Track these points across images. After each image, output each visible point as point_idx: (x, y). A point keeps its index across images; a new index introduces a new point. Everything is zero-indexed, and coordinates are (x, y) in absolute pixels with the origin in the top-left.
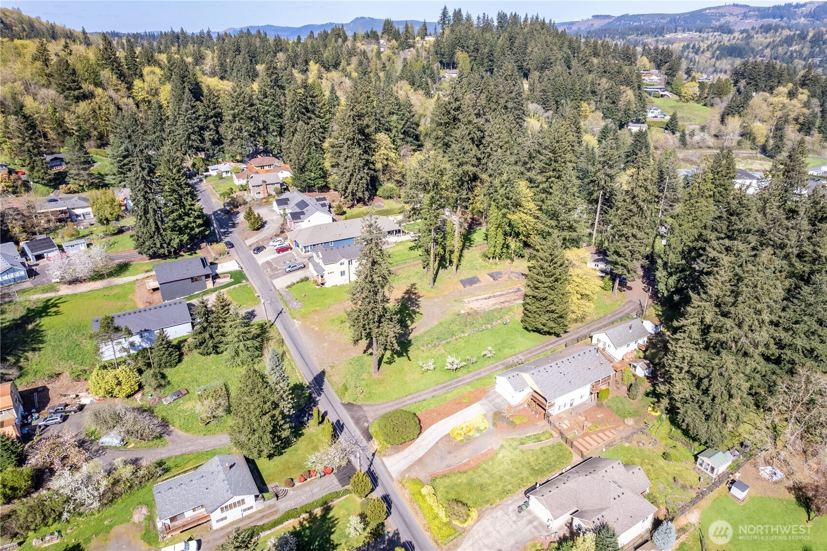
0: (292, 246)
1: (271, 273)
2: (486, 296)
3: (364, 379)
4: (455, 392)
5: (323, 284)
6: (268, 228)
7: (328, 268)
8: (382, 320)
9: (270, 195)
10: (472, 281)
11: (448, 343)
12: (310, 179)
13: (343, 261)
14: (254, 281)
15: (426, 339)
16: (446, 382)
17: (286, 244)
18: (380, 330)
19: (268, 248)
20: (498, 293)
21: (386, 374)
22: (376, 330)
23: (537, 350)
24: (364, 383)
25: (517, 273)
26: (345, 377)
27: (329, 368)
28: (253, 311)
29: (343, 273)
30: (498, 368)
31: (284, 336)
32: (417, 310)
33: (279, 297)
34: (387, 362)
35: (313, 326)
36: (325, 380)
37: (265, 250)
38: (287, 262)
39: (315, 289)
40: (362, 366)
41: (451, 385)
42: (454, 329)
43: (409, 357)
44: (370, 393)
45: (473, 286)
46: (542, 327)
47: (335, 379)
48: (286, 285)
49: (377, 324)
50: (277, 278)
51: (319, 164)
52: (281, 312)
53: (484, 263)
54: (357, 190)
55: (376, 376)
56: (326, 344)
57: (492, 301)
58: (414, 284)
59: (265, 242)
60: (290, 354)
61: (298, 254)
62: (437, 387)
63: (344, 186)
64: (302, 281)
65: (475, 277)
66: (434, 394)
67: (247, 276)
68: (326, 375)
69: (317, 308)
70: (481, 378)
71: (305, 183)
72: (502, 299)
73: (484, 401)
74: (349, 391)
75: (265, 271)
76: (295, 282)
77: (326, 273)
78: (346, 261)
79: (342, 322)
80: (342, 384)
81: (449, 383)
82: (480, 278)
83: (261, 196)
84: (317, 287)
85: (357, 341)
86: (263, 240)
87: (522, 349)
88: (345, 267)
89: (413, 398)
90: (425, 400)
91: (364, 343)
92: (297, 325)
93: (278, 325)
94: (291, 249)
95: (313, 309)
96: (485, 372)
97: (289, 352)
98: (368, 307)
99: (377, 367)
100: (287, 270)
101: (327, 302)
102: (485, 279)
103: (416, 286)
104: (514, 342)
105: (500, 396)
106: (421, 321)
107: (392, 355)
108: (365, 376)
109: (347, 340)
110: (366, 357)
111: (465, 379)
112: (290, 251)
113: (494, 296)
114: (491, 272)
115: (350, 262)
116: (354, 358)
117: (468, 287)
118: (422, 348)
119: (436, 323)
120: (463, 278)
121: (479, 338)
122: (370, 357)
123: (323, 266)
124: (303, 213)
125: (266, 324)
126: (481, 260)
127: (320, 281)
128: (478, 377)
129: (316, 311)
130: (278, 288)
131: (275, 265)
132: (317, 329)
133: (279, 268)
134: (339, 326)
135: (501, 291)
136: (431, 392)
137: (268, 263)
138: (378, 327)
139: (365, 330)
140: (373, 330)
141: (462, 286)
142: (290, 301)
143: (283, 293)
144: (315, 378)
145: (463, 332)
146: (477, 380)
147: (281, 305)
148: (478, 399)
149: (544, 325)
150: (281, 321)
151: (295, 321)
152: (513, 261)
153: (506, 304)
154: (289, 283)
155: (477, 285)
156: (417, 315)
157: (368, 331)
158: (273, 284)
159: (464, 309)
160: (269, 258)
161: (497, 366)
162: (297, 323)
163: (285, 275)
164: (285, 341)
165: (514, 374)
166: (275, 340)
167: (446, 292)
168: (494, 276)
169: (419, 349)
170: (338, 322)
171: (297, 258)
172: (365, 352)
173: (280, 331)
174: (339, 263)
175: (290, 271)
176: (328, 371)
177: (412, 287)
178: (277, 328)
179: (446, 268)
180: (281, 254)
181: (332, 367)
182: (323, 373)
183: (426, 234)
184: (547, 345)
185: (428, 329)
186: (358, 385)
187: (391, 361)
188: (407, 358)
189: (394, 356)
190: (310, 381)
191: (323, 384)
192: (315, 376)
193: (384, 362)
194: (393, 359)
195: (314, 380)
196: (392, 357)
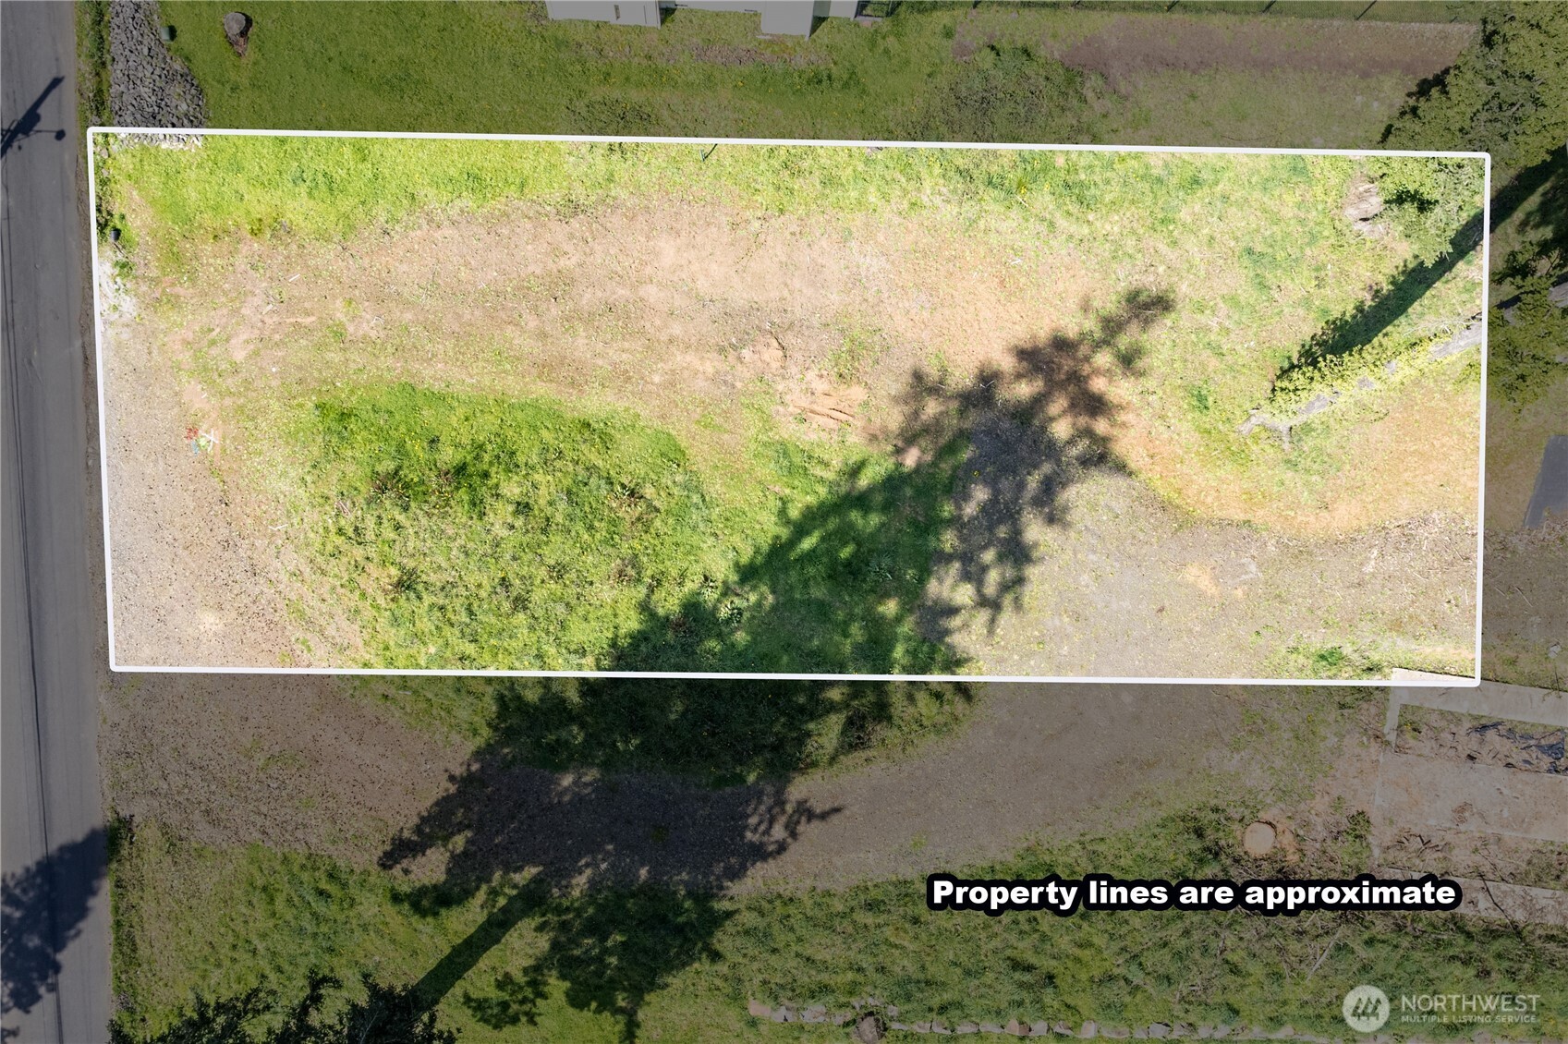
34: (479, 1006)
36: (100, 905)
43: (632, 1027)
107: (538, 970)
144: (46, 867)
187: (515, 1007)
188: (620, 1027)
189: (546, 984)
190: (13, 875)
191: (72, 932)
192: (54, 846)
193: (468, 999)
194: (531, 996)
195: (34, 877)
196: (533, 984)
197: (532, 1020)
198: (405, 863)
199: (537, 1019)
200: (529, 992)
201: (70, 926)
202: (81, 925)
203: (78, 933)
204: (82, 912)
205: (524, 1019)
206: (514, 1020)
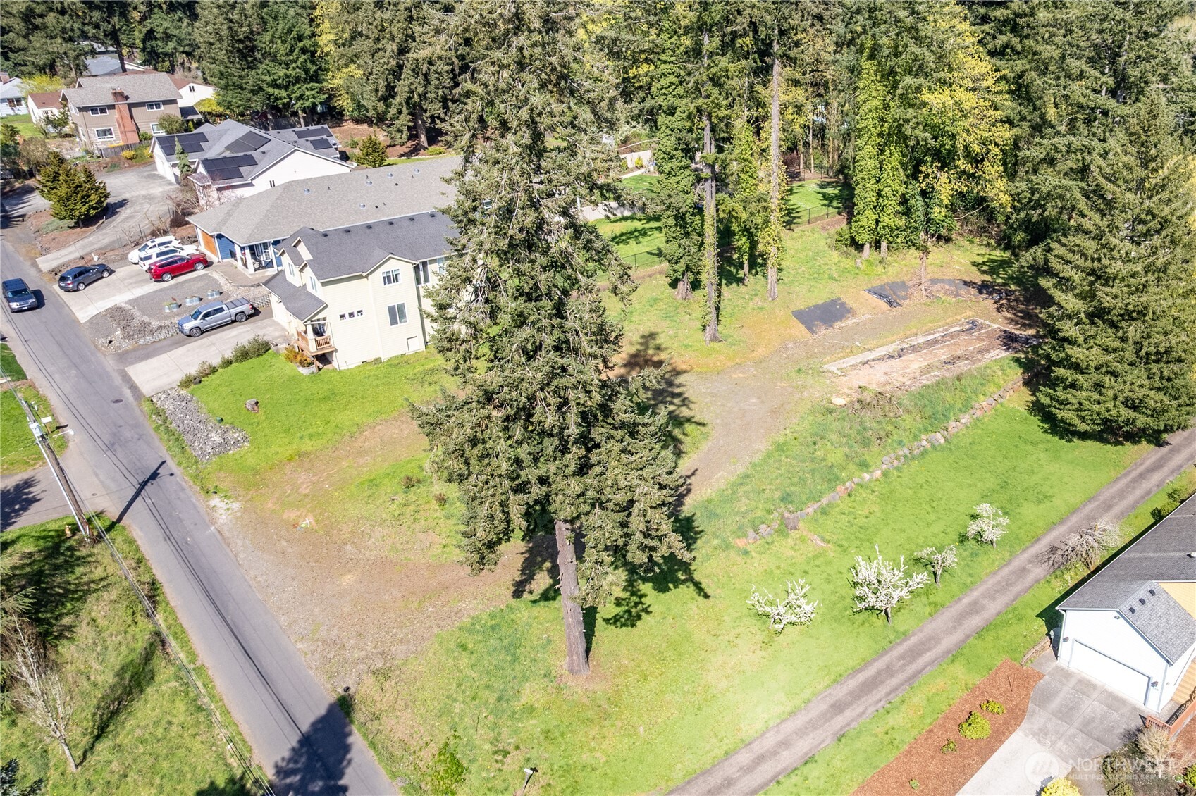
0: (211, 256)
1: (127, 345)
2: (891, 348)
3: (530, 710)
4: (918, 699)
5: (324, 359)
6: (127, 218)
7: (338, 298)
8: (598, 433)
9: (145, 139)
10: (830, 313)
11: (824, 512)
12: (274, 84)
13: (392, 265)
14: (49, 377)
15: (744, 504)
16: (866, 664)
17: (188, 251)
18: (589, 480)
19: (121, 272)
20: (921, 340)
21: (623, 671)
22: (575, 485)
23: (1121, 494)
24: (532, 726)
25: (950, 282)
26: (445, 712)
27: (369, 680)
28: (28, 483)
29: (397, 314)
30: (1029, 579)
31: (163, 567)
32: (685, 412)
33: (150, 424)
34: (615, 620)
35: (291, 515)
36: (356, 739)
37: (108, 279)
38: (188, 303)
39: (296, 379)
40: (513, 648)
41: (889, 671)
42: (831, 459)
43: (697, 585)
44: (566, 769)
45: (837, 325)
46: (1125, 413)
47: (398, 726)
48: (180, 376)
49: (577, 452)
50: (147, 356)
51: (300, 38)
52: (154, 475)
53: (848, 263)
54: (423, 96)
55: (578, 687)
56: (348, 579)
57: (914, 363)
58: (652, 336)
59: (112, 255)
60: (185, 643)
61: (232, 277)
62: (841, 692)
63: (382, 84)
64: (244, 355)
65: (834, 302)
66: (839, 721)
67: (23, 360)
68: (359, 716)
69: (307, 446)
70: (987, 627)
71: (259, 98)
72: (943, 354)
73: (1038, 718)
74: (473, 778)
75: (102, 341)
76: (216, 361)
77: (330, 317)
78: (406, 270)
79: (410, 483)
80: (435, 748)
81: (880, 664)
82: (850, 303)
83: (116, 140)
84: (304, 371)
85: (491, 545)
86: (103, 252)
87: (1075, 499)
88: (405, 291)
89: (761, 759)
90: (809, 760)
91: (513, 551)
92: (223, 518)
93: (139, 527)
94: (207, 264)
95: (286, 451)
96: (992, 598)
97: (180, 634)
98: (529, 372)
99: (582, 645)
100: (188, 326)
101: (346, 418)
102: (867, 307)
103: (660, 340)
104: (1036, 478)
105: (1086, 686)
106: (705, 445)
107: (630, 586)
108: (532, 693)
109: (436, 550)
110: (524, 611)
111: (934, 639)
112: (201, 271)
113: (915, 349)
114: (877, 283)
115: (420, 269)
116: (475, 620)
117: (822, 331)
118: (740, 543)
119: (763, 446)
120: (801, 306)
121: (921, 480)
122: (544, 610)
123: (321, 292)
124: (251, 161)
125: (75, 530)
126: (835, 256)
127: (312, 348)
128: (976, 621)
129: (303, 455)
130: (146, 389)
131: (139, 317)
132: (308, 522)
133: (155, 323)
134: (400, 499)
135: (927, 333)
136: (826, 717)
137: (117, 314)
138: (583, 468)
139: (521, 489)
140: (559, 483)
141: (803, 329)
142: (195, 432)
143: (168, 406)
144: (305, 740)
145: (864, 465)
146: (979, 633)
147: (159, 450)
148: (1015, 716)
149: (1134, 408)
150: (155, 512)
151: (215, 501)
152: (926, 251)
153: (963, 366)
154: (193, 370)
155: (848, 322)
156: (689, 427)
157: (537, 491)
158: (127, 379)
159: (839, 394)
160: (120, 299)
161: (1023, 571)
162: (223, 510)
163: (178, 344)
164: (170, 591)
165: (1142, 592)
166: (114, 593)
167: (761, 351)
168: (889, 295)
169: (728, 547)
170: (391, 486)
171: (226, 287)
172: (519, 590)
173: (147, 550)
174: (378, 276)
175: (203, 332)
176: (366, 690)
177: (646, 345)
178: (131, 542)
179: (740, 281)
180: (169, 282)
181: (382, 675)
182: (343, 707)
183: (675, 164)
184: (1142, 476)
185: (741, 470)
186: (508, 740)
187: (634, 611)
188: (692, 587)
189: (639, 590)
190: (283, 759)
191: (345, 763)
192: (305, 727)
193: (607, 621)
194: (638, 600)
195: (300, 749)
196: (633, 594)
197: (647, 611)
198: (527, 588)
199: (649, 609)
200: (634, 599)
201: (341, 761)
202: (349, 756)
203: (350, 761)
204: (347, 748)
205: (643, 614)
206: (639, 617)
